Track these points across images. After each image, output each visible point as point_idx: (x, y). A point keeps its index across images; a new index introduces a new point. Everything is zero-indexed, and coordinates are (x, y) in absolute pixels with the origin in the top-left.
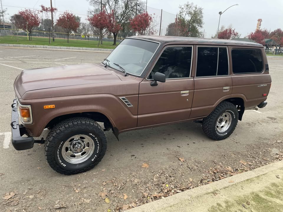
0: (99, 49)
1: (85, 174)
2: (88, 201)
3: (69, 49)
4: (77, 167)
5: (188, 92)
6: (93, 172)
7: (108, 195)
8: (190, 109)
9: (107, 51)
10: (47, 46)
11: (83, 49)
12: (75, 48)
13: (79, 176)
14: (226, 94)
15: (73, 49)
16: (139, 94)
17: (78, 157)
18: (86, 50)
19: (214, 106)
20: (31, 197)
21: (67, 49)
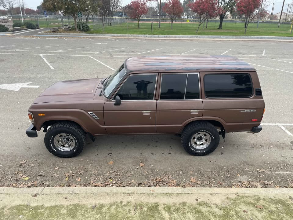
0: (196, 36)
1: (69, 159)
2: (57, 176)
3: (166, 37)
4: (64, 153)
5: (150, 111)
6: (74, 159)
7: (70, 176)
8: (155, 126)
9: (204, 37)
10: (148, 35)
11: (179, 37)
12: (172, 36)
13: (65, 159)
14: (195, 116)
15: (170, 37)
16: (103, 111)
17: (67, 147)
18: (182, 37)
19: (181, 125)
20: (32, 165)
21: (164, 37)
